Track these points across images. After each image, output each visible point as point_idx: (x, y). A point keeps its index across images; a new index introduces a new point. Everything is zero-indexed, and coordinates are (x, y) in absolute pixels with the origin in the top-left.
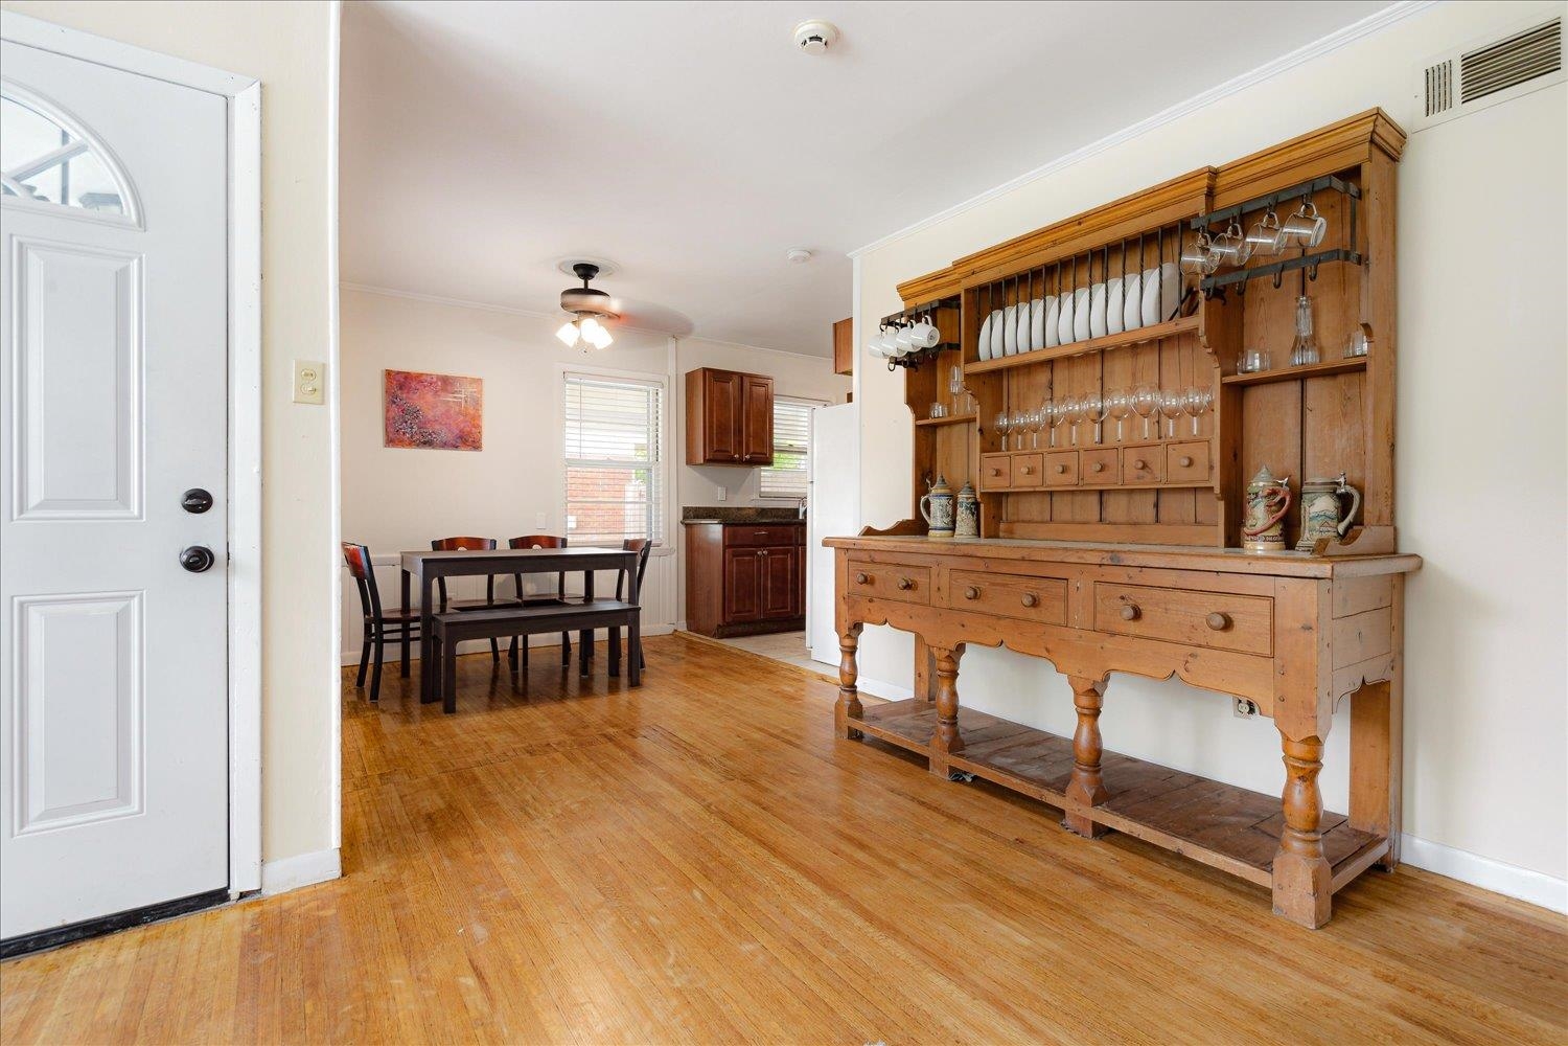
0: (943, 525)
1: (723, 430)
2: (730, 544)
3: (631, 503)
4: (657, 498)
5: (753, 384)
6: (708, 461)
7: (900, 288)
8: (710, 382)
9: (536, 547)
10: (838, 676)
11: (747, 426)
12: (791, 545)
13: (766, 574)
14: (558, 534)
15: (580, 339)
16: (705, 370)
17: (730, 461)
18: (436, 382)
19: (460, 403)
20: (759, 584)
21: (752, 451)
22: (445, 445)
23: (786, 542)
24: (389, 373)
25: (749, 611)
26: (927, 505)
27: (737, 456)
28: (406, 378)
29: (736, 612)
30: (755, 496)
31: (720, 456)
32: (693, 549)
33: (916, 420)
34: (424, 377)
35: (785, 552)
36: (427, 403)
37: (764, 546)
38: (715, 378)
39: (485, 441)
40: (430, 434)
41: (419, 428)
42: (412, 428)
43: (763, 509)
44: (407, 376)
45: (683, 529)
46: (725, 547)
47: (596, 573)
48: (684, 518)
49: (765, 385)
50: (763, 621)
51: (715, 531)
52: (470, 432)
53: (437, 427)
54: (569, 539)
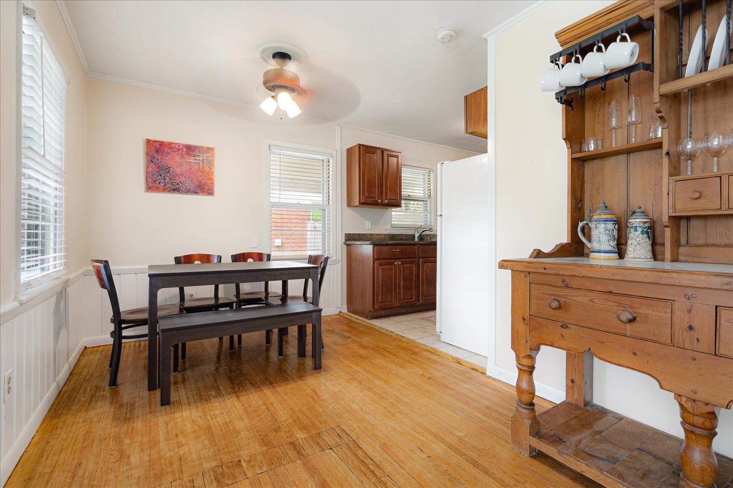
0: (610, 248)
1: (371, 184)
2: (378, 258)
3: (310, 231)
4: (329, 228)
5: (389, 156)
6: (362, 204)
7: (557, 35)
8: (363, 152)
9: (250, 260)
10: (515, 393)
11: (386, 182)
12: (414, 258)
13: (400, 277)
14: (265, 251)
15: (278, 108)
16: (360, 145)
17: (375, 204)
18: (181, 149)
19: (199, 163)
20: (395, 284)
21: (388, 197)
22: (188, 192)
23: (412, 256)
24: (148, 141)
25: (389, 301)
26: (586, 231)
27: (380, 201)
28: (161, 145)
29: (381, 302)
30: (389, 227)
31: (370, 201)
32: (351, 260)
33: (572, 154)
34: (173, 145)
35: (412, 263)
36: (177, 164)
37: (399, 259)
38: (366, 151)
39: (216, 189)
40: (178, 184)
41: (170, 179)
42: (165, 179)
43: (394, 235)
44: (162, 144)
45: (345, 247)
46: (375, 260)
47: (290, 282)
48: (346, 240)
49: (397, 157)
50: (399, 307)
51: (367, 249)
52: (206, 184)
53: (183, 179)
54: (273, 254)
